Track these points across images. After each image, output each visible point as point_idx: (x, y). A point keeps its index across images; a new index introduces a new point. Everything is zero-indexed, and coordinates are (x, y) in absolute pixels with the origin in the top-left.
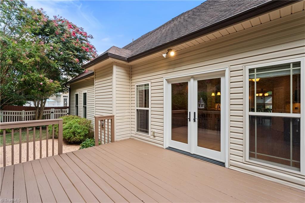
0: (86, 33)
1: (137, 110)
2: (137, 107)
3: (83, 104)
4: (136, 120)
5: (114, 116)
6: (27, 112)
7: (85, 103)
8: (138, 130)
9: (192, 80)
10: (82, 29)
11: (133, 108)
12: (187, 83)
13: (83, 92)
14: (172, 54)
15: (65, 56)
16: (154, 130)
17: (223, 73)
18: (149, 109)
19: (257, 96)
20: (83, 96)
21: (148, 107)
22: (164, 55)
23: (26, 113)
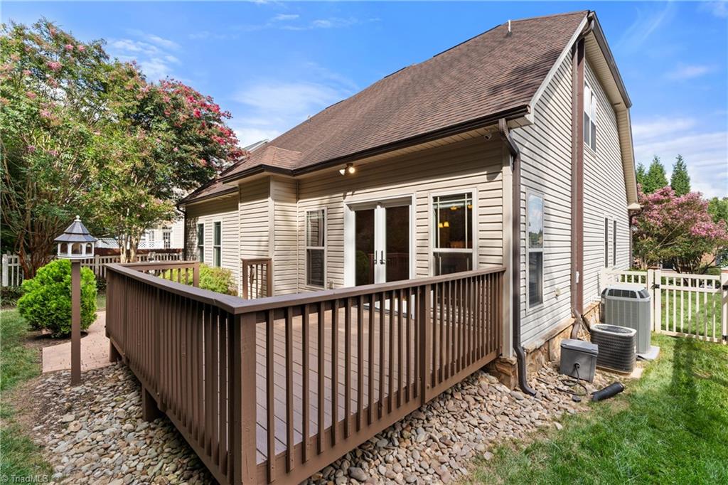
0: (218, 106)
1: (308, 250)
2: (308, 245)
3: (213, 243)
4: (305, 267)
5: (270, 259)
6: (105, 257)
7: (218, 241)
8: (309, 283)
9: (379, 207)
10: (210, 99)
11: (301, 247)
12: (373, 210)
13: (213, 221)
14: (352, 170)
15: (181, 154)
16: (331, 280)
17: (409, 200)
18: (325, 248)
19: (440, 228)
20: (213, 228)
21: (323, 246)
22: (342, 172)
23: (103, 260)
